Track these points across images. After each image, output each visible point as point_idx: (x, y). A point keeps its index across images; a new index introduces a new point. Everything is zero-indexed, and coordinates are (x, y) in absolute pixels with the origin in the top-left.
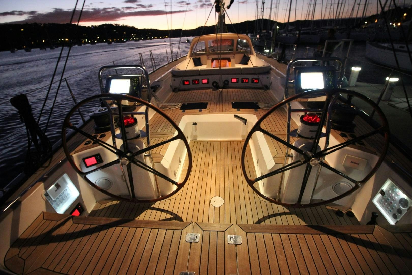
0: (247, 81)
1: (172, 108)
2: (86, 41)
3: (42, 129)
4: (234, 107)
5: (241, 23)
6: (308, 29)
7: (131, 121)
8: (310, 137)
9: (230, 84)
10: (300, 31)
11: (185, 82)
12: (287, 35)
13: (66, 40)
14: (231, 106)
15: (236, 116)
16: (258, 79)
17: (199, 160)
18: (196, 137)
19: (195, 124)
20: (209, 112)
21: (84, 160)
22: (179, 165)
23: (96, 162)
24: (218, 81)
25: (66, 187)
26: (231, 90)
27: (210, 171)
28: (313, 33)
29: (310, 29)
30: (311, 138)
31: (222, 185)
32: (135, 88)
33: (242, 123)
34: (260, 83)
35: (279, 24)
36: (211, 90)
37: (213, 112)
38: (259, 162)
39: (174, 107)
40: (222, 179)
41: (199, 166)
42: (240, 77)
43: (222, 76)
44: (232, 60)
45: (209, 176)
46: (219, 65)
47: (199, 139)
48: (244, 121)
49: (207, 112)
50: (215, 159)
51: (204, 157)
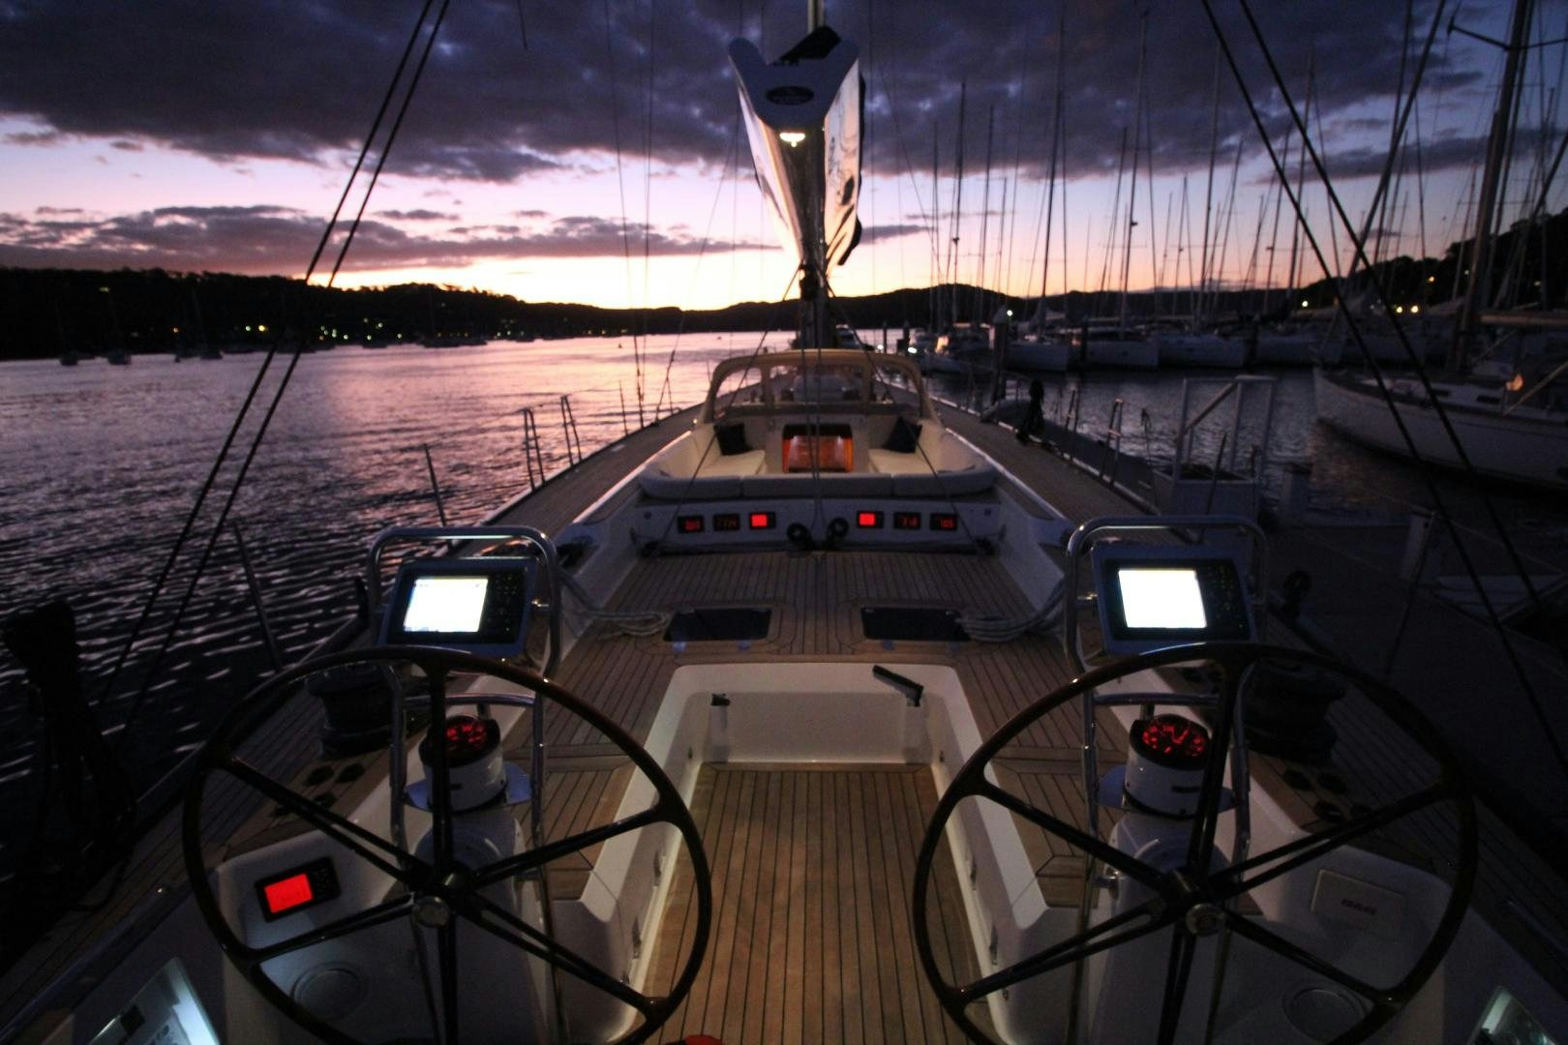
0: (914, 522)
1: (634, 633)
2: (334, 335)
3: (106, 736)
4: (870, 633)
5: (885, 296)
6: (1111, 324)
7: (477, 734)
8: (1177, 812)
9: (854, 535)
10: (1085, 326)
11: (688, 523)
12: (1041, 340)
13: (262, 328)
14: (859, 628)
15: (880, 672)
16: (954, 517)
17: (737, 861)
18: (725, 750)
19: (720, 701)
20: (779, 653)
21: (260, 886)
22: (655, 888)
23: (308, 896)
24: (807, 524)
25: (167, 1018)
26: (856, 555)
27: (779, 914)
28: (1128, 336)
29: (1118, 324)
30: (1182, 817)
31: (832, 988)
32: (502, 611)
33: (905, 700)
34: (960, 531)
35: (1015, 303)
36: (783, 553)
37: (791, 653)
38: (978, 876)
39: (642, 628)
40: (831, 957)
41: (734, 892)
42: (890, 507)
43: (824, 501)
44: (856, 434)
45: (778, 939)
46: (811, 456)
47: (735, 759)
48: (913, 691)
49: (769, 652)
50: (799, 854)
51: (755, 844)
